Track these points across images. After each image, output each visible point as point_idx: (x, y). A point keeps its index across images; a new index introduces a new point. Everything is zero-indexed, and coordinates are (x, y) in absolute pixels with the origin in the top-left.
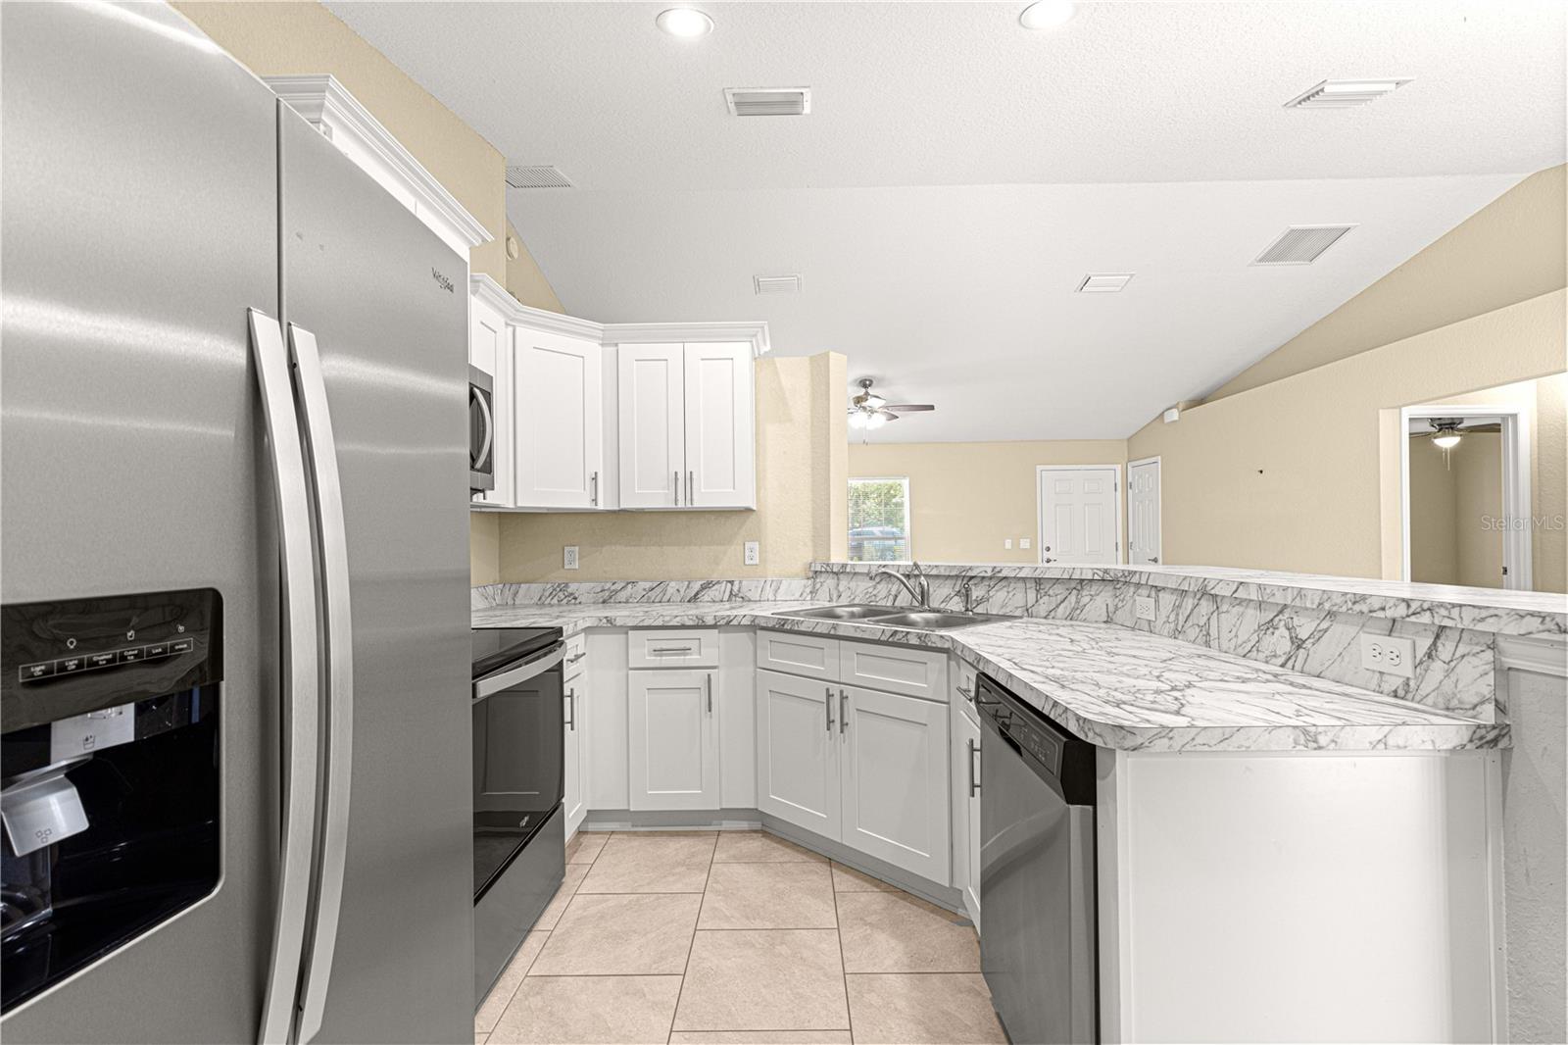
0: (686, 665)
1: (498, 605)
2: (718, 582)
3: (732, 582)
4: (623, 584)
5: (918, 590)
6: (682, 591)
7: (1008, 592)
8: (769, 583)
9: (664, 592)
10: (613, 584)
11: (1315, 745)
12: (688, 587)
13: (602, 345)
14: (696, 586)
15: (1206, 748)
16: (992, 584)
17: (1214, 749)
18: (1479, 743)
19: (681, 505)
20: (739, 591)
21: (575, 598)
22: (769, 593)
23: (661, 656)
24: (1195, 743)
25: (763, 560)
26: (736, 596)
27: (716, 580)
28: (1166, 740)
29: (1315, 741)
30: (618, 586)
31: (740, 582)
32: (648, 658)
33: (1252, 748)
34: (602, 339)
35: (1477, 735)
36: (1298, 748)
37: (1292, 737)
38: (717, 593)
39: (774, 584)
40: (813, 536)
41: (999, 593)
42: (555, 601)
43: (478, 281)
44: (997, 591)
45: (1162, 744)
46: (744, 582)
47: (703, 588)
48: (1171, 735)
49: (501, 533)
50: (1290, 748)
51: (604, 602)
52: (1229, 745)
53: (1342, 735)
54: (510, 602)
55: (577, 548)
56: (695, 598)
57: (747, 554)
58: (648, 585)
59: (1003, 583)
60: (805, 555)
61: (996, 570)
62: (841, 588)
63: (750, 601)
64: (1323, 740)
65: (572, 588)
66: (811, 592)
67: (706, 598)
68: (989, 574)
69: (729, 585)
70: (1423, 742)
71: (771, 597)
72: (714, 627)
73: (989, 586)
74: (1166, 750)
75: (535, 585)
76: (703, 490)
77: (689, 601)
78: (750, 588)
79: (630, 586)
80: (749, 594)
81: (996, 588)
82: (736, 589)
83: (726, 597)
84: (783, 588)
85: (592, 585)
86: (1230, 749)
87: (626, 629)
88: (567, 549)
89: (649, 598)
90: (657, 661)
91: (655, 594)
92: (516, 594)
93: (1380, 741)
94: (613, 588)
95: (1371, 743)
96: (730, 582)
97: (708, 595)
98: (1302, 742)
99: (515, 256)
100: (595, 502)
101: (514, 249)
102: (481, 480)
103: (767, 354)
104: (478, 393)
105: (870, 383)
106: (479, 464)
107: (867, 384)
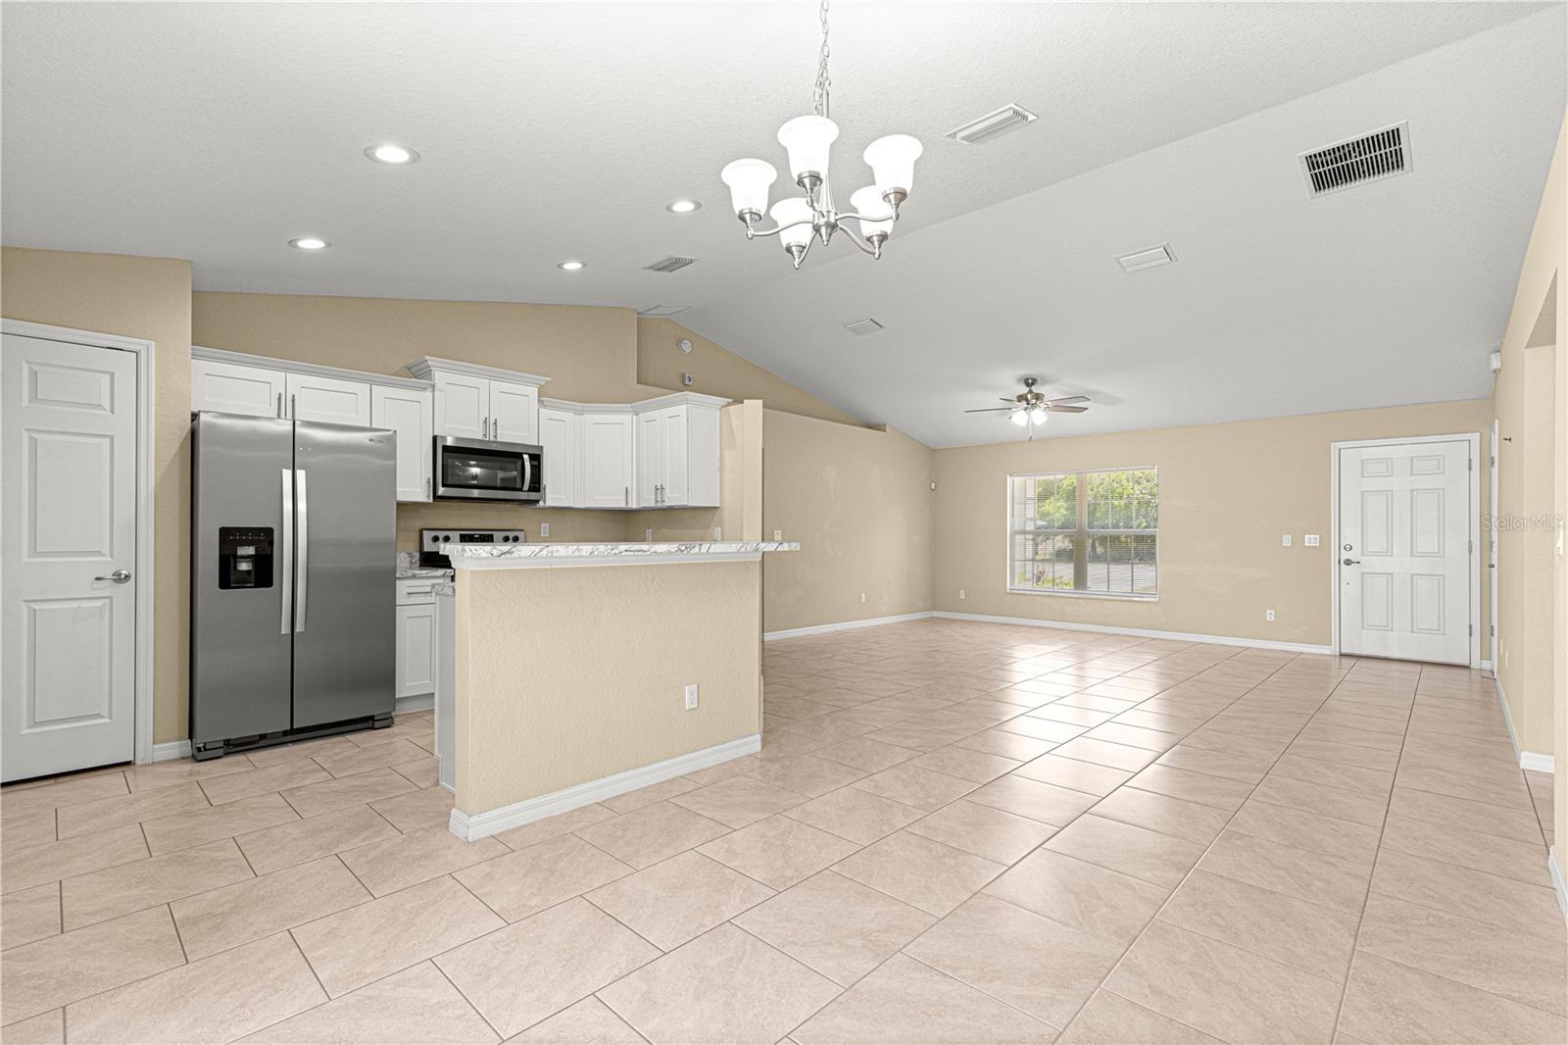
13: (634, 415)
19: (659, 505)
34: (633, 411)
43: (544, 401)
49: (625, 523)
55: (651, 530)
76: (668, 495)
88: (647, 530)
99: (688, 350)
100: (627, 504)
101: (687, 347)
102: (533, 496)
103: (729, 404)
104: (526, 457)
105: (1034, 381)
106: (526, 488)
107: (1030, 382)
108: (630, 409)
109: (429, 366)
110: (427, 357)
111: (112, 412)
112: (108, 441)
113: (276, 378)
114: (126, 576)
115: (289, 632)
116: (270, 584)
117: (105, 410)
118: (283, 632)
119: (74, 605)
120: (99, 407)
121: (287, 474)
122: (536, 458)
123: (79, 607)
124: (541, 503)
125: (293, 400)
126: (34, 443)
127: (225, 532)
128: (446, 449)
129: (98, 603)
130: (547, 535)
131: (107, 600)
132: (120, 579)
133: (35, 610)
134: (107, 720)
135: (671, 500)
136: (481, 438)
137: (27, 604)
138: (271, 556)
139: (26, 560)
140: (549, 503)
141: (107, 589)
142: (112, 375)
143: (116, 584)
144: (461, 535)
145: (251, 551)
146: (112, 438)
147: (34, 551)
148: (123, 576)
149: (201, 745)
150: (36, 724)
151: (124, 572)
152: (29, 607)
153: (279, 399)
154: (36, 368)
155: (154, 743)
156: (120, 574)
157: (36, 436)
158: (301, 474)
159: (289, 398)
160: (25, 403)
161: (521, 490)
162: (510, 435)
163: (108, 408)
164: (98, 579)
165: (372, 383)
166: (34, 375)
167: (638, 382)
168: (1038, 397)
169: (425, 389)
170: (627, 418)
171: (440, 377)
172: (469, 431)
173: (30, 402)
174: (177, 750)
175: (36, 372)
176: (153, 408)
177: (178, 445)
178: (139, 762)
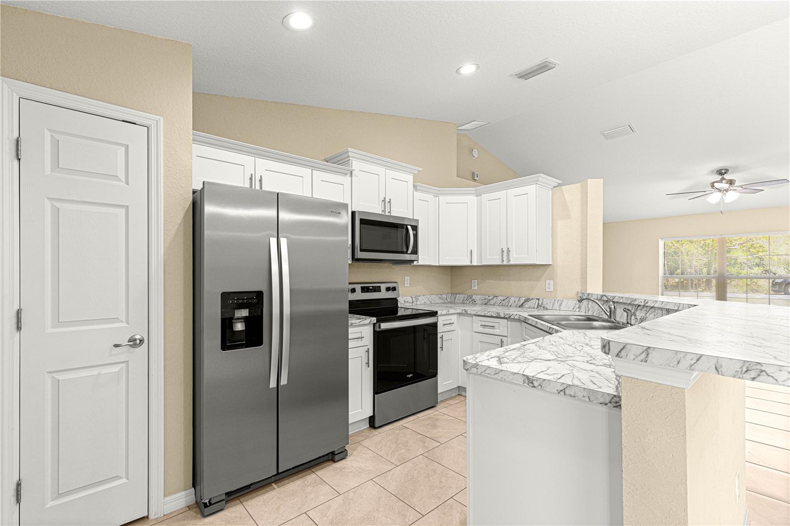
0: (493, 333)
1: (448, 302)
2: (532, 299)
3: (539, 299)
4: (492, 297)
5: (608, 310)
6: (516, 301)
7: (655, 315)
8: (557, 301)
9: (509, 302)
10: (489, 297)
11: (532, 385)
12: (519, 300)
13: (477, 196)
14: (522, 300)
15: (489, 375)
16: (648, 310)
17: (493, 376)
18: (615, 405)
19: (505, 263)
20: (542, 304)
21: (475, 302)
22: (556, 306)
23: (485, 328)
24: (485, 372)
25: (555, 289)
26: (540, 306)
27: (531, 298)
28: (475, 369)
29: (532, 383)
30: (490, 298)
31: (543, 299)
32: (480, 328)
33: (507, 380)
34: (476, 194)
35: (614, 400)
36: (525, 384)
37: (522, 379)
38: (532, 304)
39: (559, 302)
40: (582, 278)
41: (650, 315)
42: (468, 302)
43: (416, 186)
44: (650, 314)
45: (474, 370)
46: (544, 300)
47: (526, 301)
48: (477, 367)
49: (451, 275)
50: (522, 384)
51: (485, 304)
52: (498, 376)
53: (544, 383)
54: (453, 301)
55: (476, 281)
56: (522, 306)
57: (547, 286)
58: (502, 298)
59: (652, 310)
60: (577, 288)
61: (646, 301)
62: (590, 306)
63: (547, 309)
64: (536, 384)
65: (474, 297)
66: (579, 307)
67: (527, 306)
68: (643, 304)
69: (537, 301)
70: (584, 396)
71: (558, 308)
72: (504, 318)
73: (646, 311)
74: (475, 373)
75: (461, 295)
76: (514, 256)
77: (519, 307)
78: (547, 303)
79: (495, 298)
80: (546, 306)
81: (649, 313)
82: (540, 303)
83: (536, 307)
84: (564, 304)
85: (481, 296)
86: (498, 378)
87: (471, 315)
88: (473, 281)
89: (502, 304)
90: (482, 329)
91: (505, 303)
92: (455, 298)
93: (562, 390)
94: (489, 298)
95: (557, 390)
96: (537, 299)
97: (527, 305)
98: (527, 382)
99: (476, 156)
100: (471, 262)
101: (476, 153)
102: (413, 257)
103: (559, 185)
104: (409, 227)
105: (727, 171)
106: (409, 251)
107: (721, 172)
108: (474, 192)
109: (349, 156)
110: (349, 149)
111: (127, 183)
112: (123, 210)
113: (247, 160)
114: (141, 341)
115: (275, 386)
116: (259, 343)
117: (122, 181)
118: (271, 387)
119: (95, 372)
120: (116, 177)
121: (273, 241)
122: (415, 228)
123: (99, 374)
124: (415, 263)
125: (261, 180)
126: (56, 212)
127: (225, 296)
128: (363, 222)
129: (115, 369)
130: (409, 285)
131: (124, 365)
132: (134, 343)
133: (59, 380)
134: (124, 481)
135: (516, 259)
136: (380, 212)
137: (50, 374)
138: (261, 317)
139: (50, 330)
140: (421, 263)
141: (124, 354)
142: (127, 147)
143: (133, 349)
144: (361, 287)
145: (244, 313)
146: (127, 208)
147: (57, 322)
148: (138, 341)
149: (207, 501)
150: (60, 495)
151: (138, 337)
152: (53, 378)
153: (251, 179)
154: (57, 136)
155: (164, 496)
156: (135, 340)
157: (57, 204)
158: (284, 242)
159: (258, 178)
160: (48, 171)
161: (406, 253)
162: (399, 211)
163: (124, 180)
164: (116, 346)
165: (313, 168)
166: (56, 144)
167: (457, 176)
168: (731, 182)
169: (346, 174)
170: (472, 200)
171: (356, 165)
172: (373, 208)
173: (52, 171)
174: (184, 500)
175: (58, 141)
176: (162, 179)
177: (182, 215)
178: (152, 517)
